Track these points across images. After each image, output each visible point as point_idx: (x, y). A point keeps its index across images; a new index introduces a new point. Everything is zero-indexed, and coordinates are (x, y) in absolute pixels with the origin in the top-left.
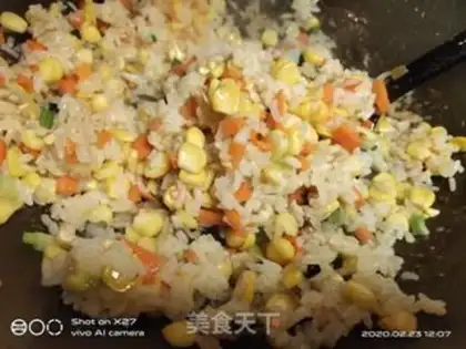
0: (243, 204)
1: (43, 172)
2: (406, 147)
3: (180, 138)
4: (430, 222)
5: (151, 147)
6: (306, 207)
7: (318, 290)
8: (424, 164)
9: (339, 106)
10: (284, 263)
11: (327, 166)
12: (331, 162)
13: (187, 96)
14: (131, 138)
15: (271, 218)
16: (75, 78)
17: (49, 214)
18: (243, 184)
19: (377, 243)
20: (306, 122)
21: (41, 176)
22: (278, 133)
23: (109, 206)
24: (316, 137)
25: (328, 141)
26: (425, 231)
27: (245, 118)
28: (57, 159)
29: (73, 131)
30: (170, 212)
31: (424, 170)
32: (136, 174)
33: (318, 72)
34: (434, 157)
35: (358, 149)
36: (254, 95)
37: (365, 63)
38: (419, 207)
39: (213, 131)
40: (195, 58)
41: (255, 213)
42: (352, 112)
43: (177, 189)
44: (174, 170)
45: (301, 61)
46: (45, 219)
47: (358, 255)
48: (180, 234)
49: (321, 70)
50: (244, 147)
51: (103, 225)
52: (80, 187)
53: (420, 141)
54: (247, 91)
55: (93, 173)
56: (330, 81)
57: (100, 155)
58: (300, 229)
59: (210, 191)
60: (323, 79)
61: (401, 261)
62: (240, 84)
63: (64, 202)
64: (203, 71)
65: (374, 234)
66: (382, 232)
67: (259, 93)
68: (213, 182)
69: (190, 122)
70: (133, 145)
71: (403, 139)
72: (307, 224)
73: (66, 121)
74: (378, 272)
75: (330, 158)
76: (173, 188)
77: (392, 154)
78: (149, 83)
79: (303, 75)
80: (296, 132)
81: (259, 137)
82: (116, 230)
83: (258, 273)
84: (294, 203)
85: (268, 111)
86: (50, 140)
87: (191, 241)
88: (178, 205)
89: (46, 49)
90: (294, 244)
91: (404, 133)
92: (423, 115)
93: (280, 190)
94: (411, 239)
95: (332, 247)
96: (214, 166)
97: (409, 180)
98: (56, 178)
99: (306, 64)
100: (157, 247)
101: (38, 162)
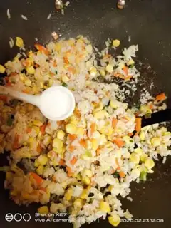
2: (151, 139)
6: (98, 166)
11: (107, 155)
12: (109, 153)
15: (83, 169)
17: (9, 156)
22: (88, 142)
24: (107, 141)
25: (111, 142)
26: (145, 179)
31: (155, 150)
33: (113, 111)
38: (146, 168)
45: (108, 105)
58: (93, 175)
61: (130, 191)
65: (125, 175)
66: (129, 175)
68: (65, 153)
70: (41, 128)
74: (119, 195)
82: (32, 160)
85: (87, 131)
87: (56, 171)
88: (52, 159)
94: (138, 182)
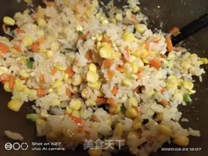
0: (115, 95)
1: (30, 87)
2: (180, 64)
3: (86, 68)
4: (192, 96)
5: (74, 73)
6: (141, 94)
7: (149, 130)
8: (188, 71)
9: (152, 50)
10: (133, 118)
11: (149, 77)
12: (150, 75)
13: (87, 49)
14: (65, 68)
15: (127, 100)
16: (38, 43)
17: (35, 104)
18: (114, 87)
19: (171, 106)
20: (139, 59)
21: (30, 89)
22: (127, 65)
23: (58, 99)
24: (143, 64)
25: (148, 66)
26: (190, 100)
27: (113, 59)
28: (36, 82)
29: (42, 69)
30: (84, 100)
31: (189, 73)
32: (68, 84)
33: (142, 35)
34: (192, 67)
35: (161, 68)
36: (116, 49)
37: (161, 26)
38: (187, 90)
39: (100, 65)
40: (89, 32)
41: (120, 98)
42: (158, 52)
43: (87, 90)
44: (85, 82)
45: (135, 31)
46: (33, 107)
47: (163, 112)
48: (89, 108)
49: (144, 34)
50: (114, 72)
51: (57, 107)
52: (46, 92)
53: (186, 60)
54: (113, 47)
55: (51, 86)
56: (148, 39)
57: (53, 78)
58: (139, 103)
59: (101, 90)
60: (144, 38)
61: (181, 114)
62: (110, 44)
63: (41, 99)
64: (94, 38)
65: (169, 102)
66: (172, 101)
67: (118, 47)
68: (101, 86)
69: (89, 62)
70: (66, 72)
71: (179, 60)
72: (142, 101)
73: (38, 65)
74: (172, 119)
75: (150, 73)
76: (85, 90)
77: (175, 67)
78: (69, 43)
79: (136, 37)
80: (135, 64)
81: (120, 66)
82: (63, 108)
83: (123, 124)
84: (135, 93)
85: (122, 55)
86: (32, 74)
87: (94, 111)
88: (88, 97)
89: (24, 32)
90: (137, 110)
91: (179, 57)
92: (187, 48)
93: (130, 88)
94: (184, 104)
95: (152, 110)
96: (101, 80)
97: (182, 78)
98: (36, 89)
99: (137, 32)
100: (80, 115)
101: (28, 83)
